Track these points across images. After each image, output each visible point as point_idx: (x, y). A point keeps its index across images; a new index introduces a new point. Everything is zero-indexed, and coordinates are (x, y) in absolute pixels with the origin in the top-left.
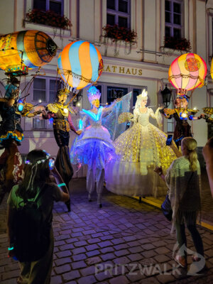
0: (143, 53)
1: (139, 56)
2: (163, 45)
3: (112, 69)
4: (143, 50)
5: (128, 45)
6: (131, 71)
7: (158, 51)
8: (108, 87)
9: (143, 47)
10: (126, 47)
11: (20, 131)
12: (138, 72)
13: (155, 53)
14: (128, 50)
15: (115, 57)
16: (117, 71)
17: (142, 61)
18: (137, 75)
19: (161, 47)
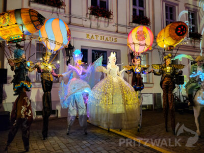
0: (117, 27)
1: (115, 29)
2: (132, 21)
3: (95, 37)
4: (117, 25)
5: (107, 20)
6: (109, 38)
7: (128, 25)
8: (93, 50)
9: (117, 22)
10: (105, 22)
11: (28, 81)
12: (114, 40)
13: (126, 26)
14: (106, 24)
15: (98, 29)
16: (99, 38)
17: (117, 32)
18: (113, 42)
19: (130, 23)
